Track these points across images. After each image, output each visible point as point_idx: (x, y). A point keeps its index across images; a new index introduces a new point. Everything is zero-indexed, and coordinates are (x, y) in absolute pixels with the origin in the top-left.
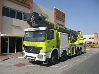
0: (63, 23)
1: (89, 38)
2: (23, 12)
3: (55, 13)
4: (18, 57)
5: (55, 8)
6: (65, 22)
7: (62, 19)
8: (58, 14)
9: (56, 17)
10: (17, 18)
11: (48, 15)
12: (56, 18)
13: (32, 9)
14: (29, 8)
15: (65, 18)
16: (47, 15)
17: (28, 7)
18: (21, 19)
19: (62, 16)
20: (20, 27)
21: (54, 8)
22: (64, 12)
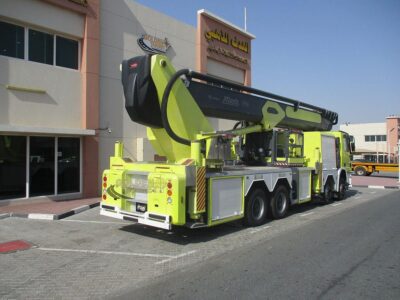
0: (241, 73)
1: (368, 138)
2: (57, 32)
3: (205, 35)
4: (26, 216)
5: (202, 11)
6: (249, 69)
7: (238, 60)
8: (216, 36)
9: (210, 50)
10: (31, 59)
11: (170, 41)
12: (207, 54)
13: (95, 18)
14: (83, 15)
15: (248, 53)
16: (167, 43)
17: (80, 9)
18: (50, 62)
19: (235, 45)
20: (44, 93)
21: (200, 12)
22: (245, 31)
